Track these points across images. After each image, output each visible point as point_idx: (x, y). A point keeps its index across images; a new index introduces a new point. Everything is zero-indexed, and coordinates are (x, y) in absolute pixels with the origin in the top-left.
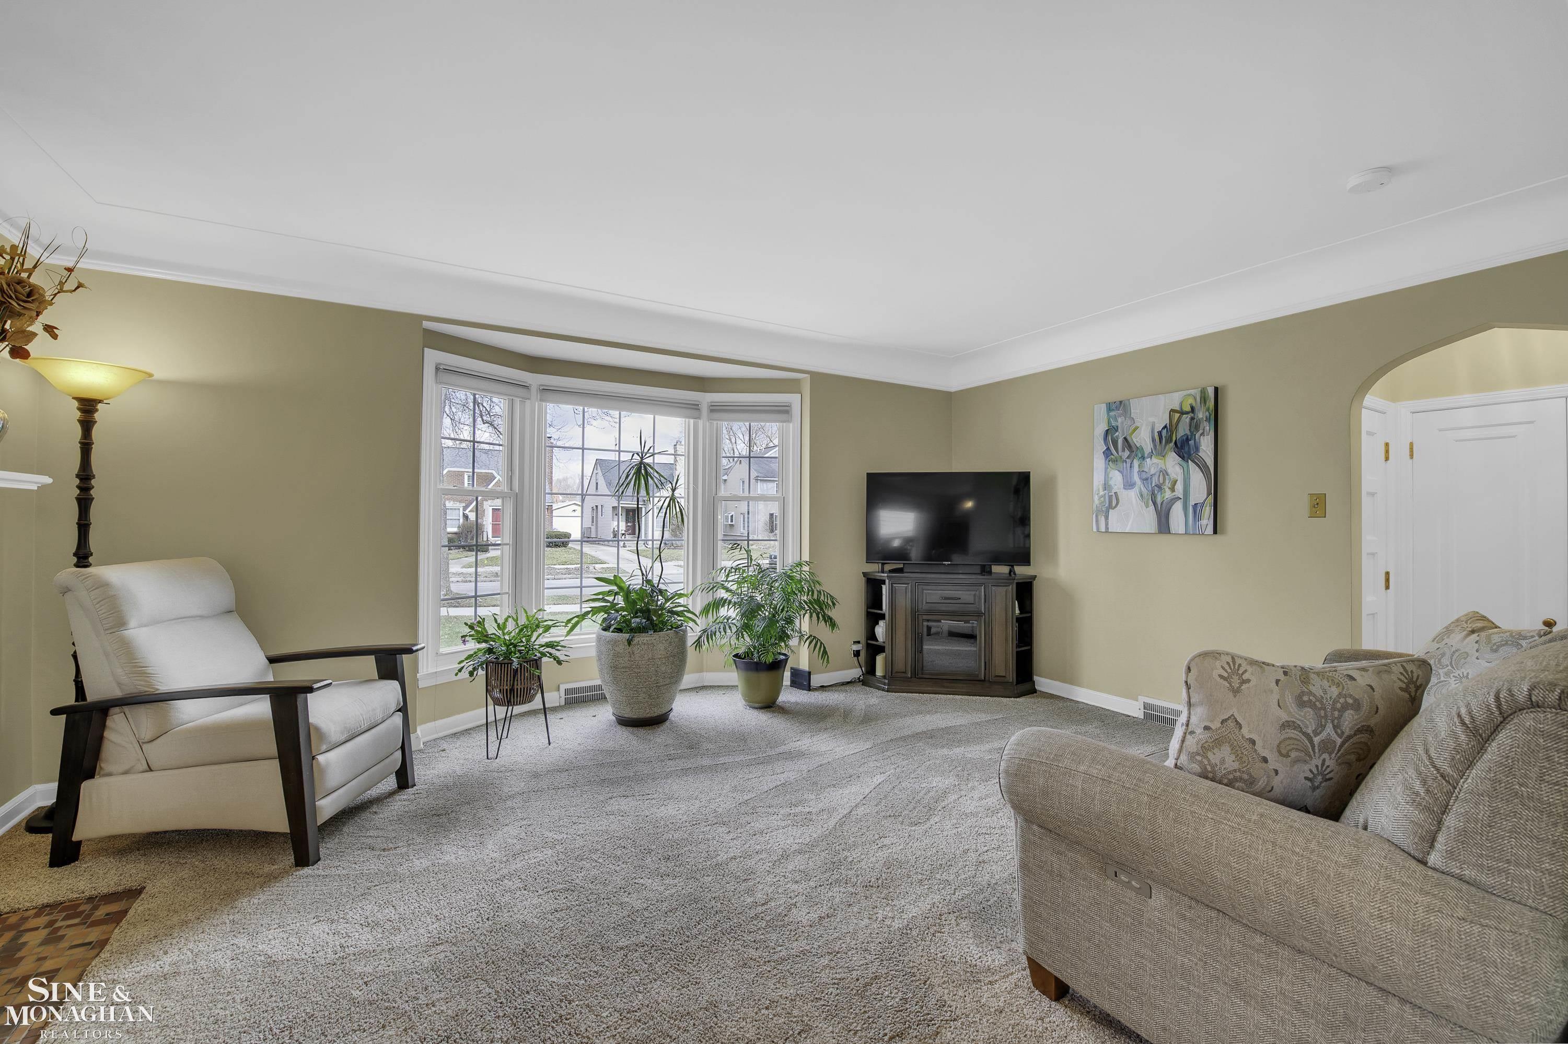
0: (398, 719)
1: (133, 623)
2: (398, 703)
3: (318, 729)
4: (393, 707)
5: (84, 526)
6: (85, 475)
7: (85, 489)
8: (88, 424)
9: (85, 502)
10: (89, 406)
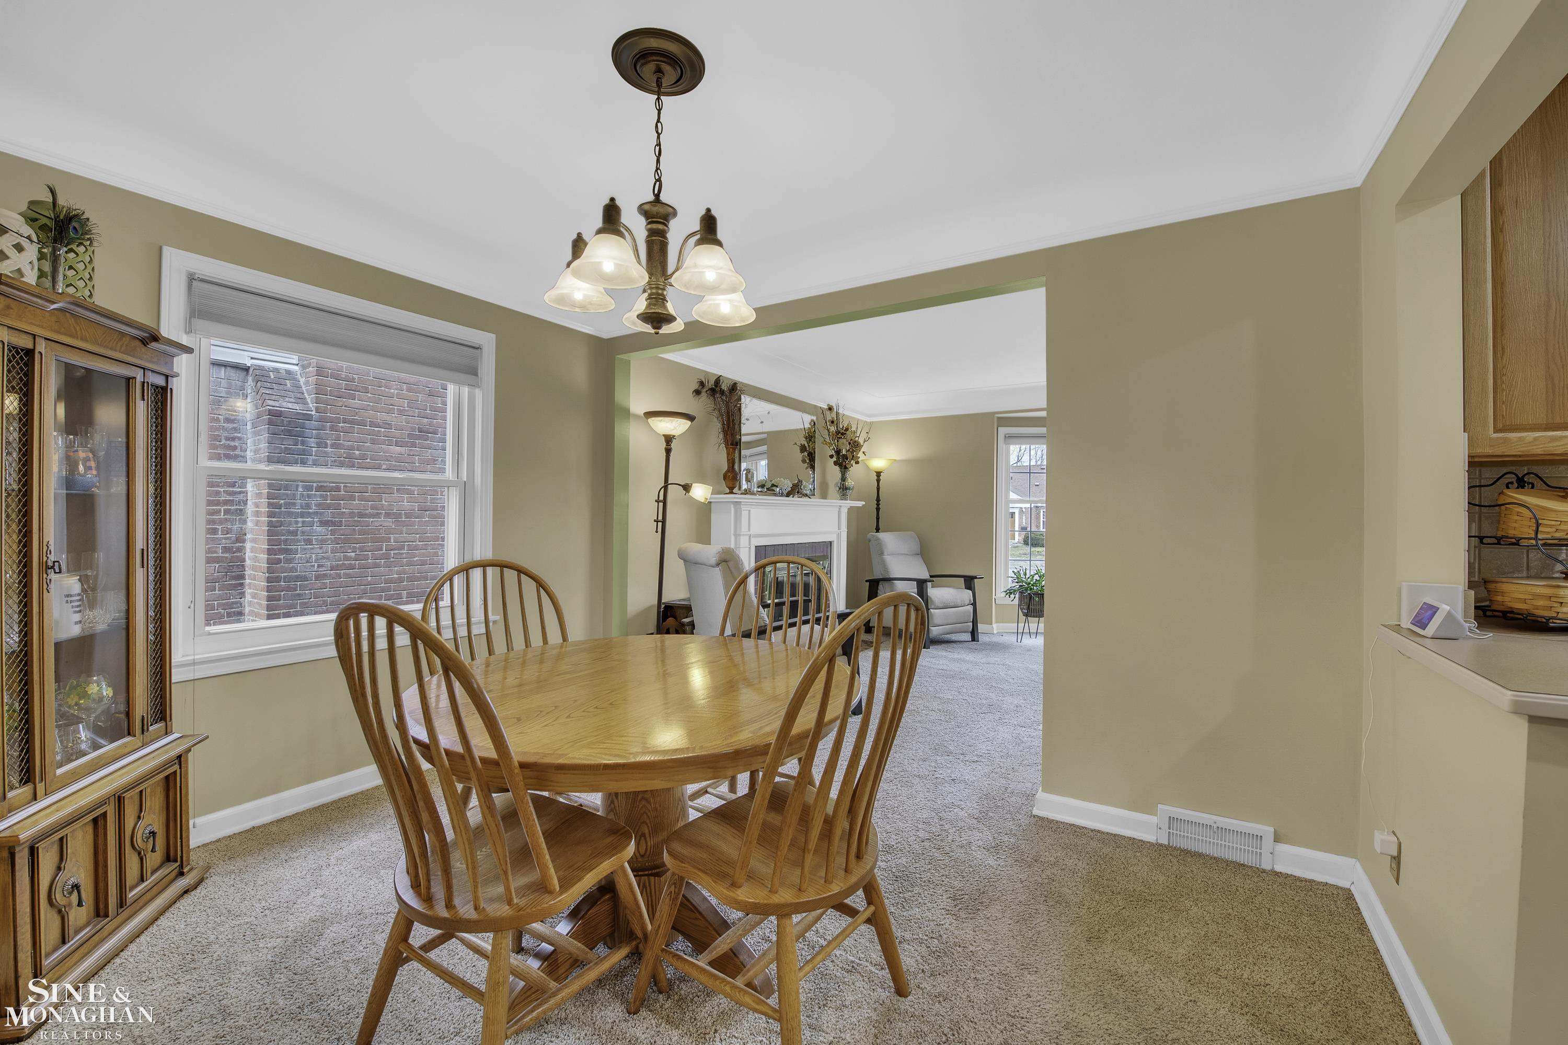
0: (971, 608)
1: (885, 553)
2: (970, 601)
3: (930, 598)
4: (967, 602)
5: (878, 518)
6: (878, 500)
7: (878, 505)
8: (878, 481)
9: (878, 509)
10: (878, 474)
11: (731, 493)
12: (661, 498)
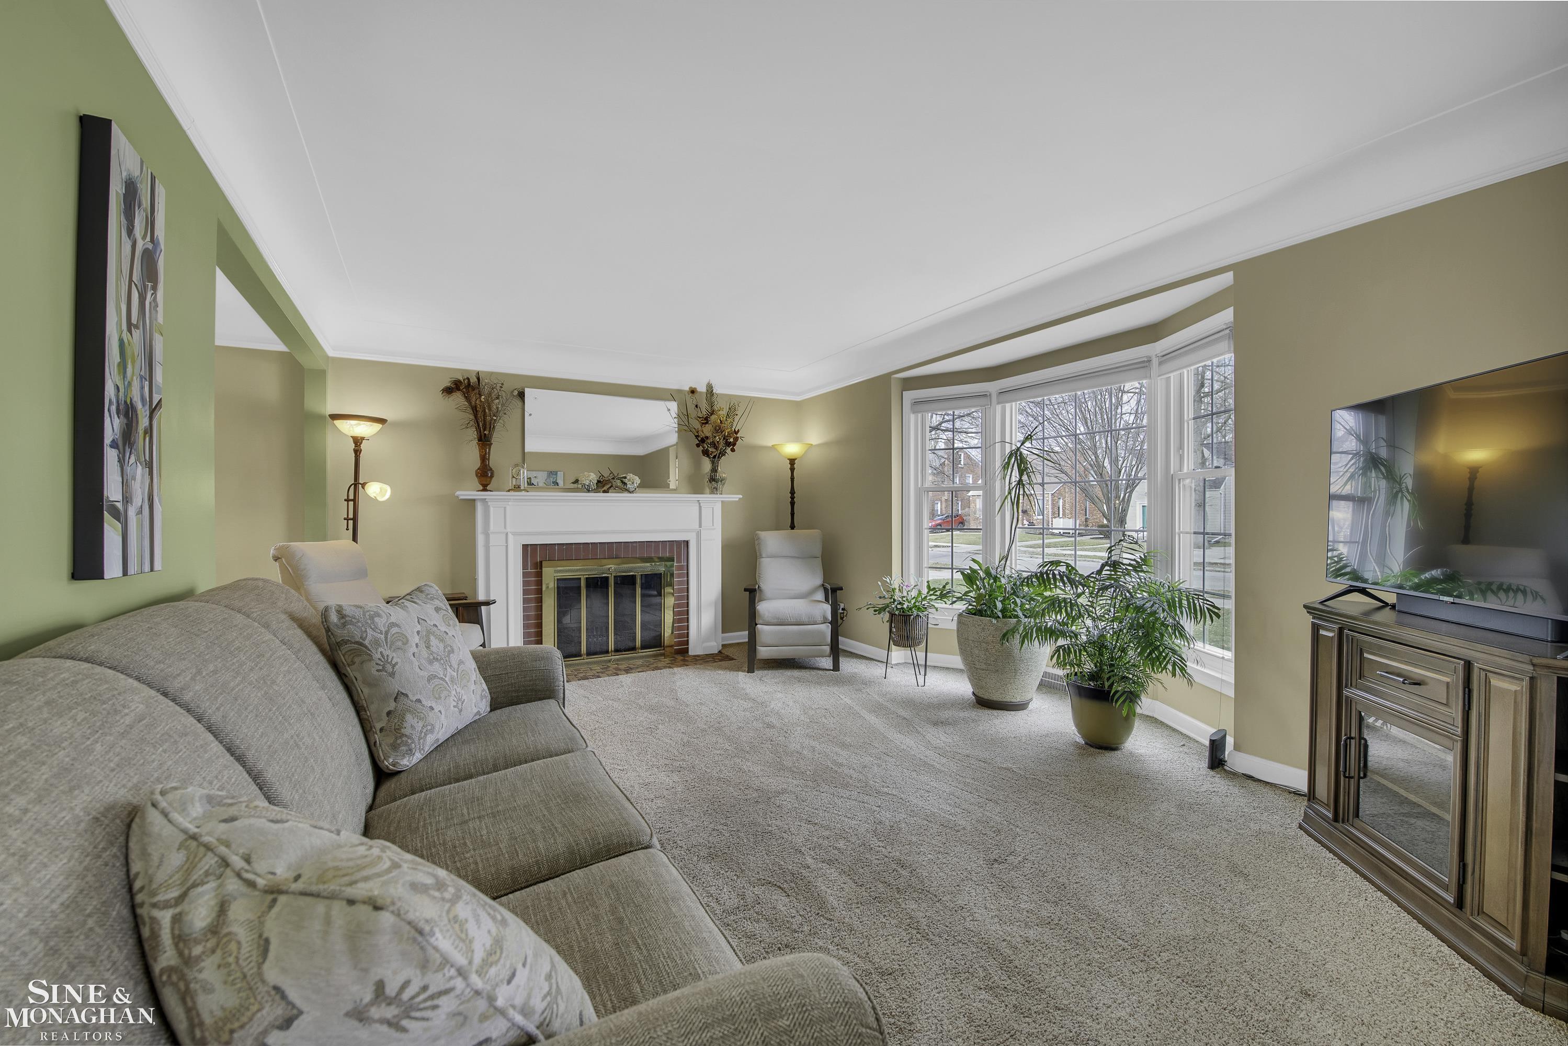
0: (826, 627)
1: (764, 556)
5: (793, 514)
6: (792, 492)
7: (793, 498)
8: (792, 470)
9: (793, 504)
10: (792, 462)
11: (485, 490)
12: (351, 497)
